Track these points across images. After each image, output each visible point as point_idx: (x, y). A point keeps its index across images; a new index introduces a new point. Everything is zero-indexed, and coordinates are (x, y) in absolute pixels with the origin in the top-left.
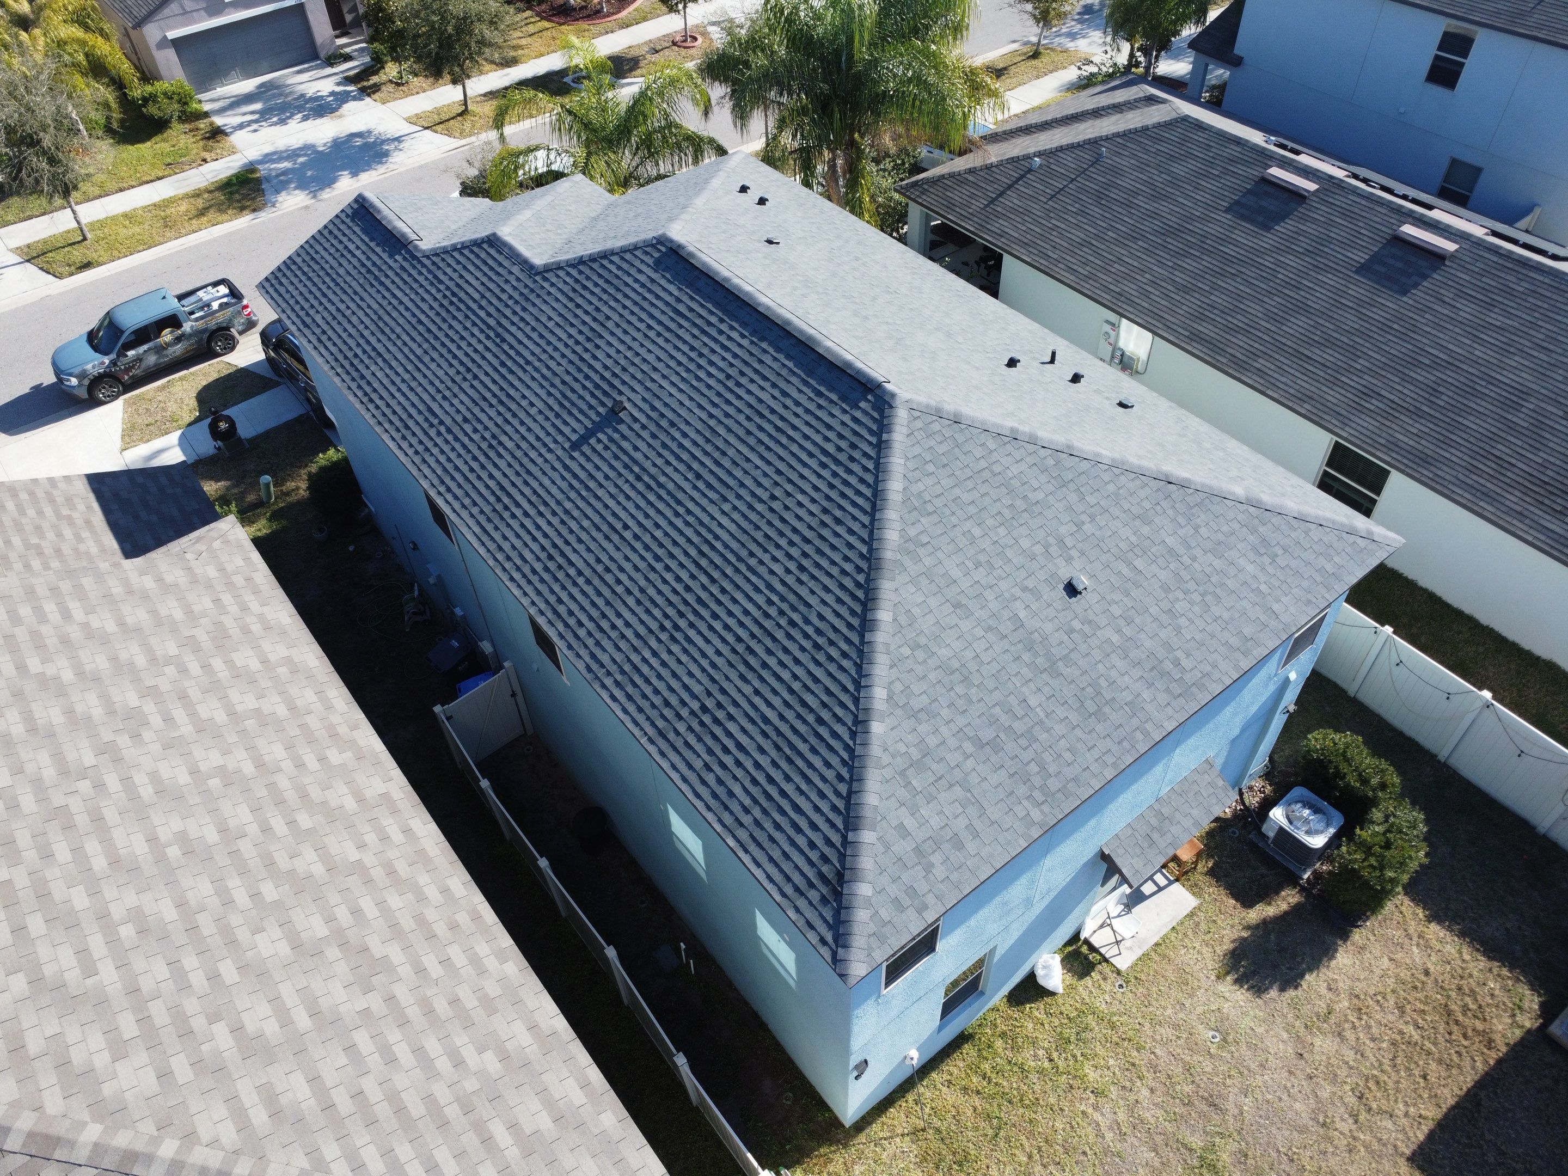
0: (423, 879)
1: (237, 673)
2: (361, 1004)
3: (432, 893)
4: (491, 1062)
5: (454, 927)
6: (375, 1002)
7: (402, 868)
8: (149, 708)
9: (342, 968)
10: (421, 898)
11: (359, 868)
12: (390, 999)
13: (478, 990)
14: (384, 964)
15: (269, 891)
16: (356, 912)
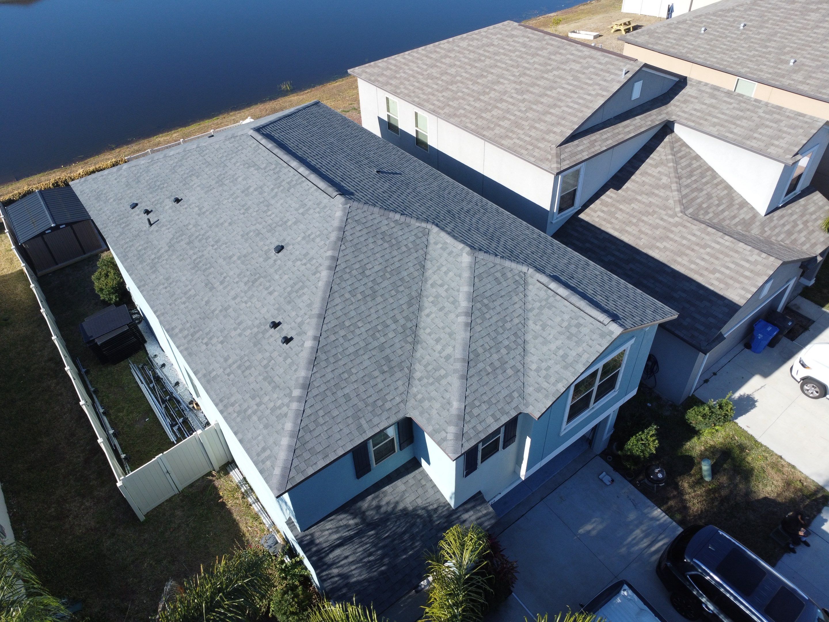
0: (425, 97)
1: (504, 118)
2: (428, 72)
3: (421, 96)
4: (398, 76)
5: (414, 92)
6: (425, 73)
7: (431, 97)
8: (519, 97)
9: (435, 75)
10: (424, 94)
11: (441, 92)
12: (423, 75)
13: (404, 84)
14: (426, 79)
15: (459, 78)
16: (437, 84)
